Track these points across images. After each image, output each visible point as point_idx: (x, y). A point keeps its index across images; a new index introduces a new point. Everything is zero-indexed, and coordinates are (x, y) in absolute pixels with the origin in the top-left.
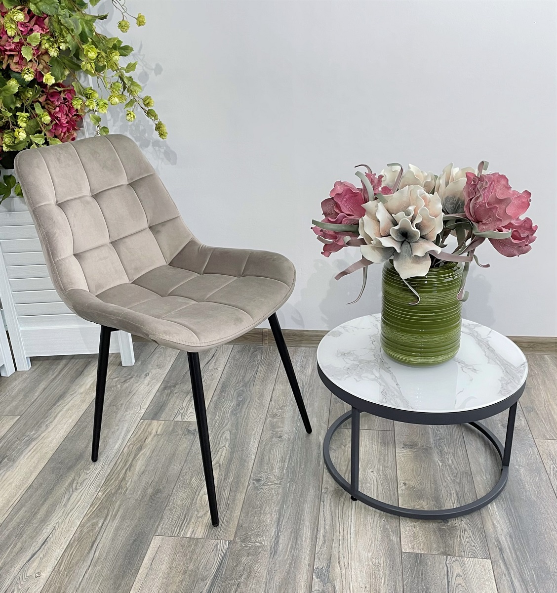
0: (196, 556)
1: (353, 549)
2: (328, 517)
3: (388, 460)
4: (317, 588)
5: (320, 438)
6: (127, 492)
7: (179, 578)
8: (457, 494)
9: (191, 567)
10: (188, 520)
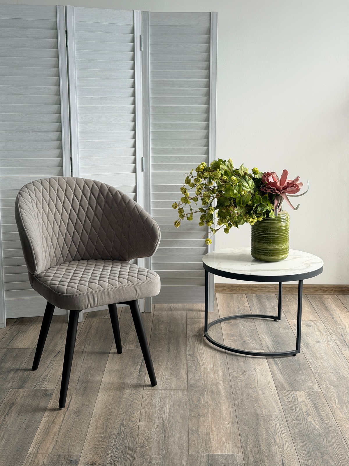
0: (133, 353)
1: (204, 350)
2: (191, 342)
3: (217, 327)
4: (189, 358)
5: (183, 322)
6: (91, 339)
7: (128, 358)
8: (250, 335)
9: (132, 355)
10: (125, 345)
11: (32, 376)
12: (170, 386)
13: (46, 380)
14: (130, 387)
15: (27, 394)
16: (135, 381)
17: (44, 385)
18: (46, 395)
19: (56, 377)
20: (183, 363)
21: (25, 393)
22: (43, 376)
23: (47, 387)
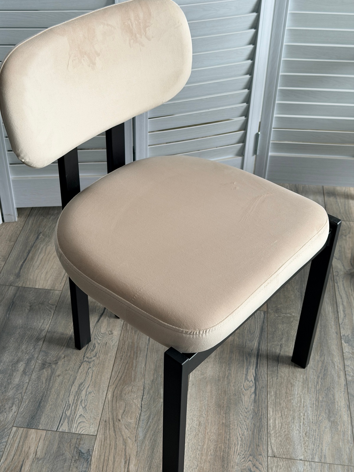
2: (344, 296)
4: (347, 350)
11: (57, 385)
12: (320, 449)
13: (81, 402)
14: (240, 443)
15: (43, 449)
16: (250, 423)
17: (77, 418)
18: (80, 454)
19: (99, 391)
20: (336, 367)
21: (41, 444)
22: (77, 383)
23: (82, 425)
